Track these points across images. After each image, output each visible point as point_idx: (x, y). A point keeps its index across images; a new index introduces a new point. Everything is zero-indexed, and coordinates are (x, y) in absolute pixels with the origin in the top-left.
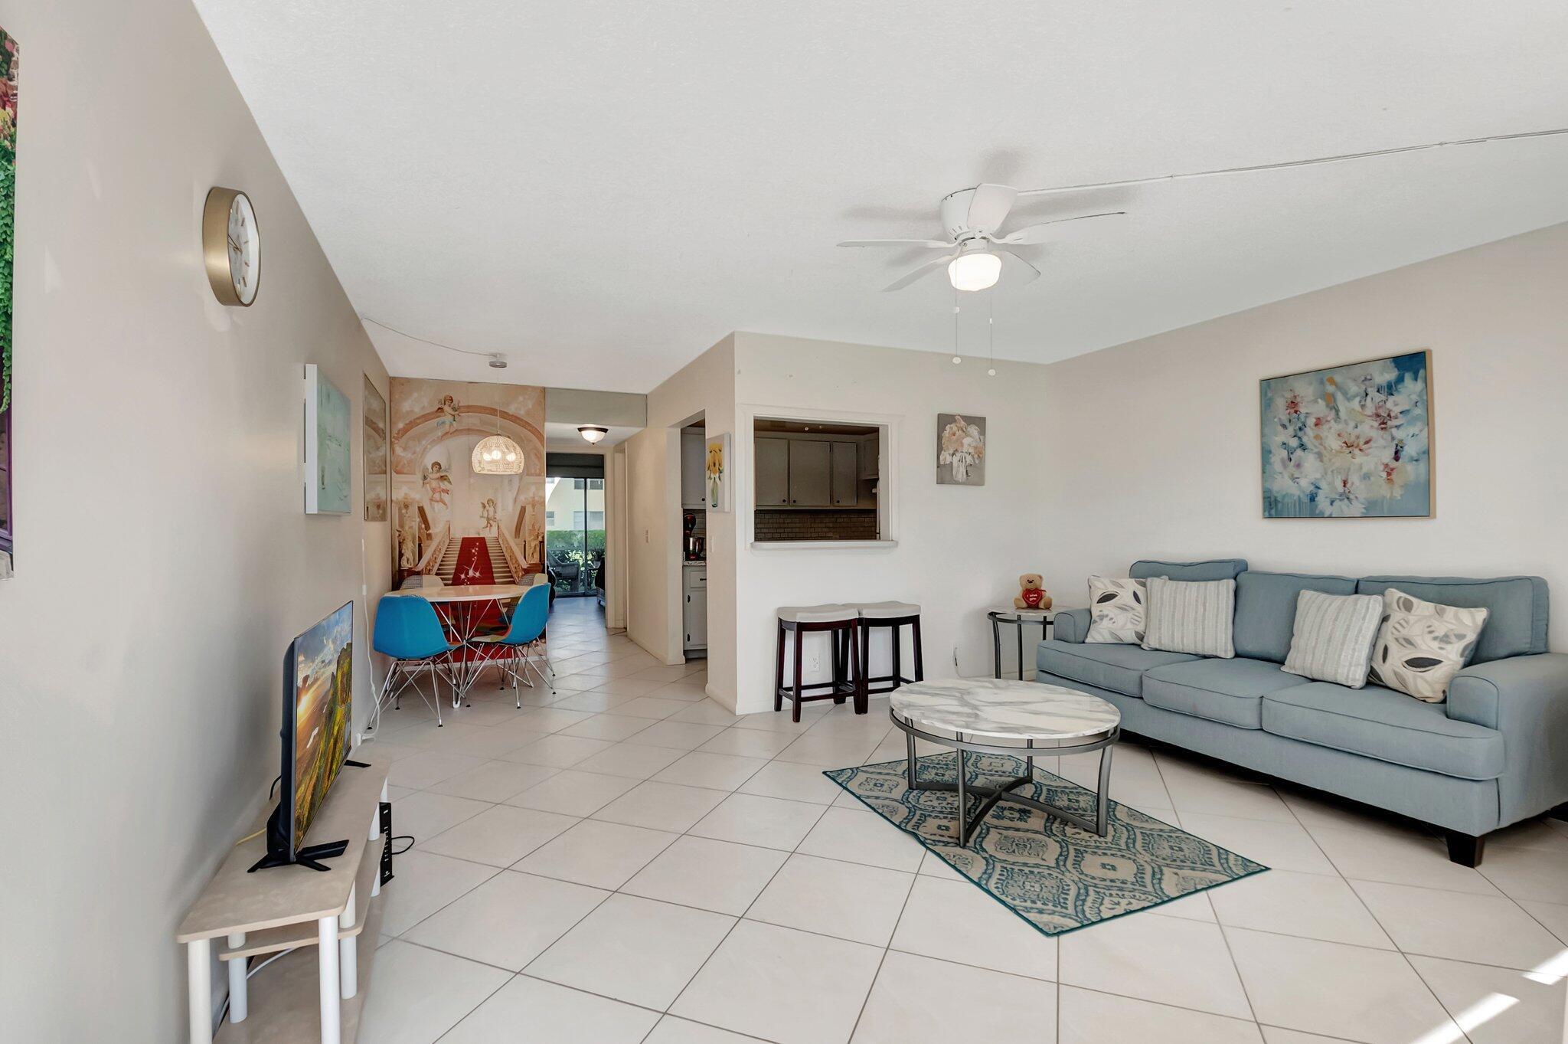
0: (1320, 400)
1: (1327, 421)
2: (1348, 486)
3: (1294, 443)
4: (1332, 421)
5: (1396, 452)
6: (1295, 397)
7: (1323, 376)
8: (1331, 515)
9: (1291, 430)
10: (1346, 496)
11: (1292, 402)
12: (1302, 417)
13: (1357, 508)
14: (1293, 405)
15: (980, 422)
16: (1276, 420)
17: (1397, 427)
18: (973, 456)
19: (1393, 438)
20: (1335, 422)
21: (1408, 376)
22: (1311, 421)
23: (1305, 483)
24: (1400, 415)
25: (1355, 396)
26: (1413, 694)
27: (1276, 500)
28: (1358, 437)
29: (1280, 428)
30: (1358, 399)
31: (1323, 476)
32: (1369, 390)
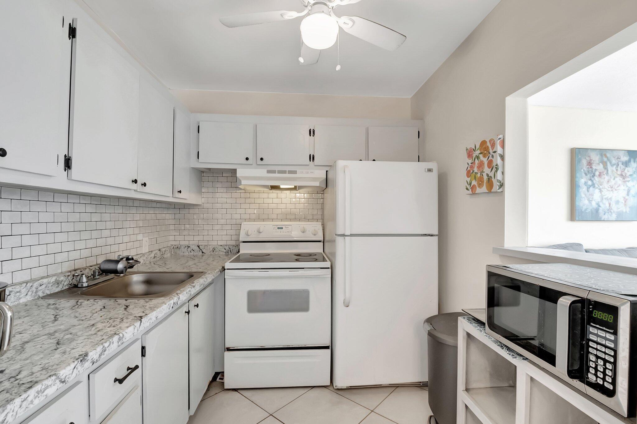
0: (601, 164)
1: (603, 174)
2: (612, 206)
3: (590, 183)
4: (606, 175)
5: (628, 192)
6: (591, 160)
7: (602, 152)
8: (604, 219)
9: (588, 176)
10: (610, 211)
11: (589, 162)
12: (594, 170)
13: (614, 217)
14: (590, 164)
16: (582, 170)
17: (629, 181)
19: (627, 186)
20: (607, 175)
21: (632, 160)
22: (597, 173)
23: (594, 204)
24: (629, 176)
25: (614, 165)
27: (581, 211)
28: (615, 184)
29: (584, 175)
30: (615, 166)
31: (601, 201)
32: (619, 163)
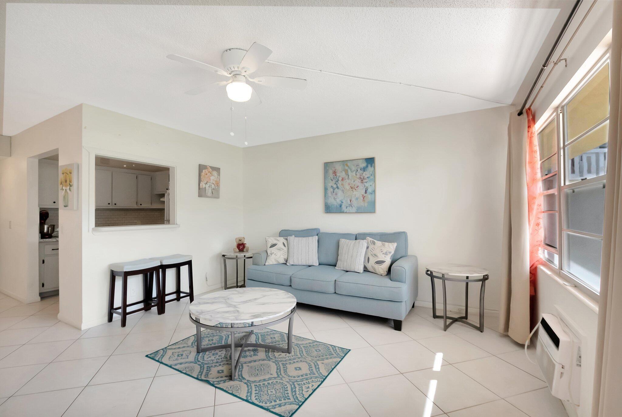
0: (343, 171)
1: (345, 179)
2: (352, 202)
3: (335, 186)
4: (347, 179)
5: (366, 191)
6: (336, 170)
7: (344, 163)
8: (346, 212)
9: (334, 181)
10: (351, 205)
11: (334, 172)
12: (338, 177)
13: (354, 210)
14: (335, 173)
15: (218, 170)
16: (329, 177)
17: (366, 182)
18: (215, 185)
19: (365, 186)
21: (369, 165)
22: (340, 179)
23: (338, 201)
24: (367, 179)
26: (378, 273)
27: (329, 207)
28: (354, 185)
29: (331, 181)
30: (355, 172)
31: (344, 198)
32: (358, 169)
